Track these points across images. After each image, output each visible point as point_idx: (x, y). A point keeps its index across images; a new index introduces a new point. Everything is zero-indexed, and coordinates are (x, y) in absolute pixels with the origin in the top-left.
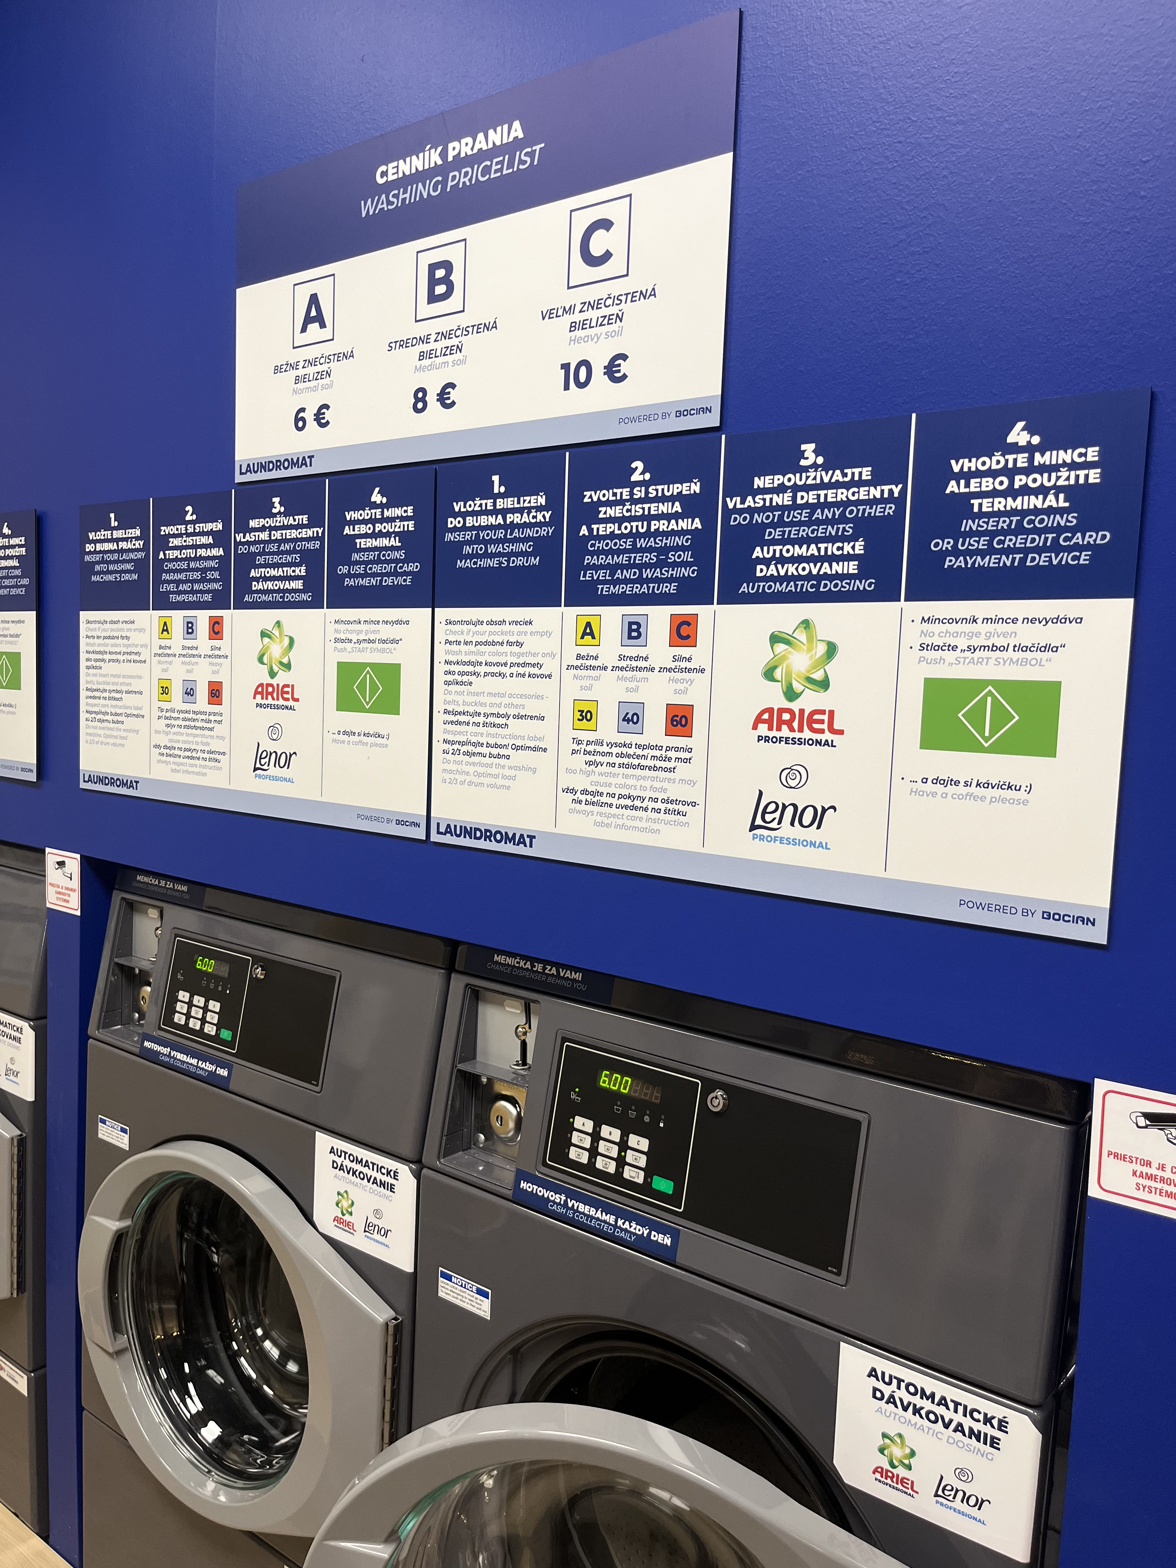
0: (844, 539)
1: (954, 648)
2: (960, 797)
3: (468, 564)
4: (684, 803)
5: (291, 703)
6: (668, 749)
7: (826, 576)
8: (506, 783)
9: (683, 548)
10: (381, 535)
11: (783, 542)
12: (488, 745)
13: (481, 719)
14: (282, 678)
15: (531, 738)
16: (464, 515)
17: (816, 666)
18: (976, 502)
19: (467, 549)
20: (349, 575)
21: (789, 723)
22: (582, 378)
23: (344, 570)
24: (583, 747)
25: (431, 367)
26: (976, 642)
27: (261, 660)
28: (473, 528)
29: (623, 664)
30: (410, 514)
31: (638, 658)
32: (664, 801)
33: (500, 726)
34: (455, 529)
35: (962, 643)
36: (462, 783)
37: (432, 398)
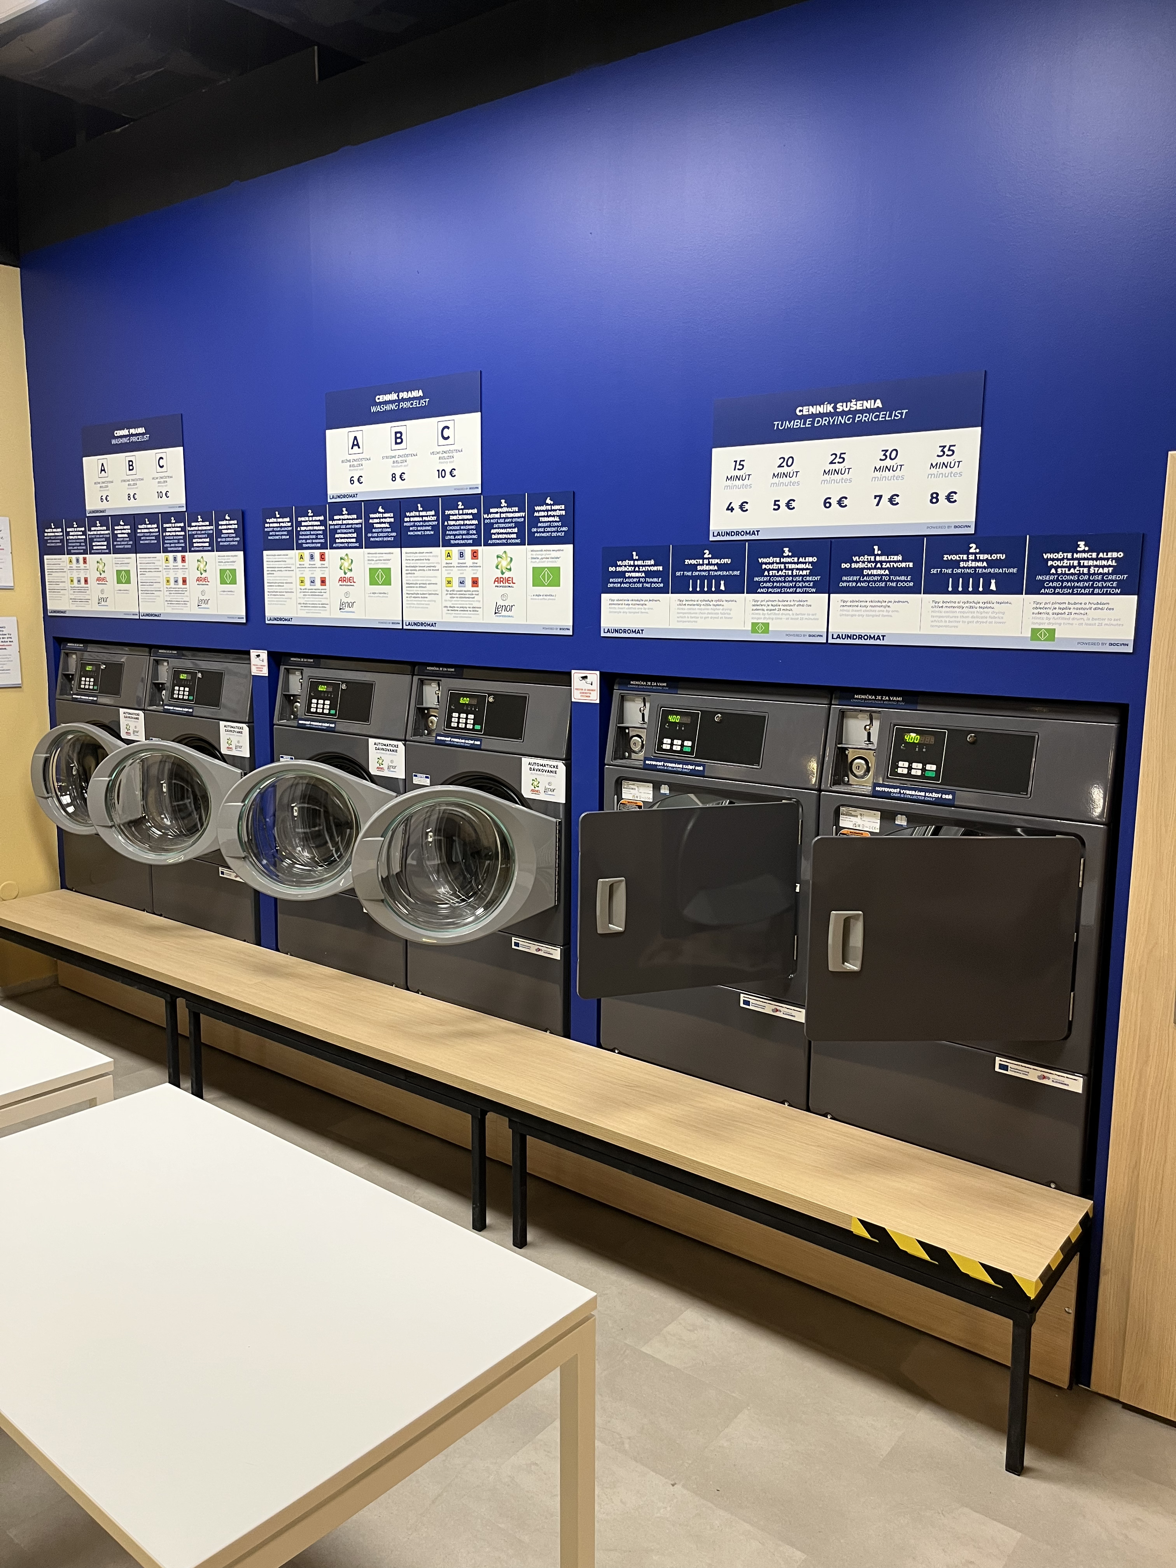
0: (512, 528)
1: (538, 558)
2: (541, 599)
3: (412, 533)
4: (478, 608)
5: (352, 584)
6: (473, 591)
7: (509, 538)
8: (427, 606)
9: (473, 529)
10: (382, 523)
11: (498, 528)
12: (421, 594)
13: (418, 585)
14: (349, 575)
15: (434, 591)
16: (410, 517)
17: (508, 565)
18: (540, 518)
19: (411, 529)
20: (372, 537)
21: (502, 581)
22: (443, 475)
23: (370, 535)
24: (449, 592)
25: (397, 466)
26: (543, 557)
27: (341, 568)
28: (413, 521)
29: (459, 565)
30: (392, 516)
31: (463, 563)
32: (473, 608)
33: (424, 587)
34: (407, 522)
35: (540, 557)
36: (413, 607)
37: (398, 477)
